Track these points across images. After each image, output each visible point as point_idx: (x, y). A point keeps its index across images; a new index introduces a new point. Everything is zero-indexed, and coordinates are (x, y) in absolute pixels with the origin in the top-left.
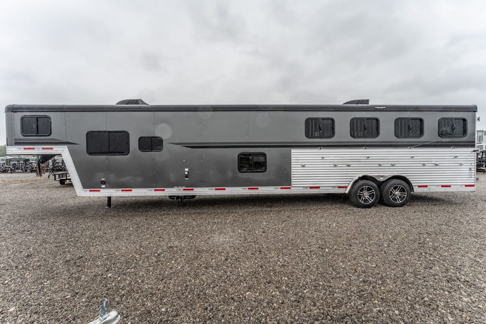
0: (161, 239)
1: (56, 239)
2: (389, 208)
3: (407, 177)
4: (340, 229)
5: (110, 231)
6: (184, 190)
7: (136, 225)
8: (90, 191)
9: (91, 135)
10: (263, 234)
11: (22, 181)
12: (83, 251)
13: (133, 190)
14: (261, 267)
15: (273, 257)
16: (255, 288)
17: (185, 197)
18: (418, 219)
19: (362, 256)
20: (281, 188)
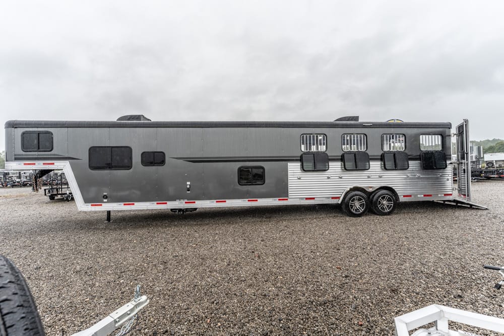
0: (166, 249)
1: (61, 252)
2: (378, 216)
3: (393, 188)
4: (331, 236)
5: (114, 244)
6: (186, 203)
7: (139, 238)
8: (92, 205)
9: (93, 151)
10: (262, 243)
11: (6, 197)
12: (91, 262)
13: (136, 204)
14: (260, 269)
15: (271, 261)
16: (254, 285)
17: (187, 210)
18: (402, 225)
19: (348, 257)
20: (279, 200)
